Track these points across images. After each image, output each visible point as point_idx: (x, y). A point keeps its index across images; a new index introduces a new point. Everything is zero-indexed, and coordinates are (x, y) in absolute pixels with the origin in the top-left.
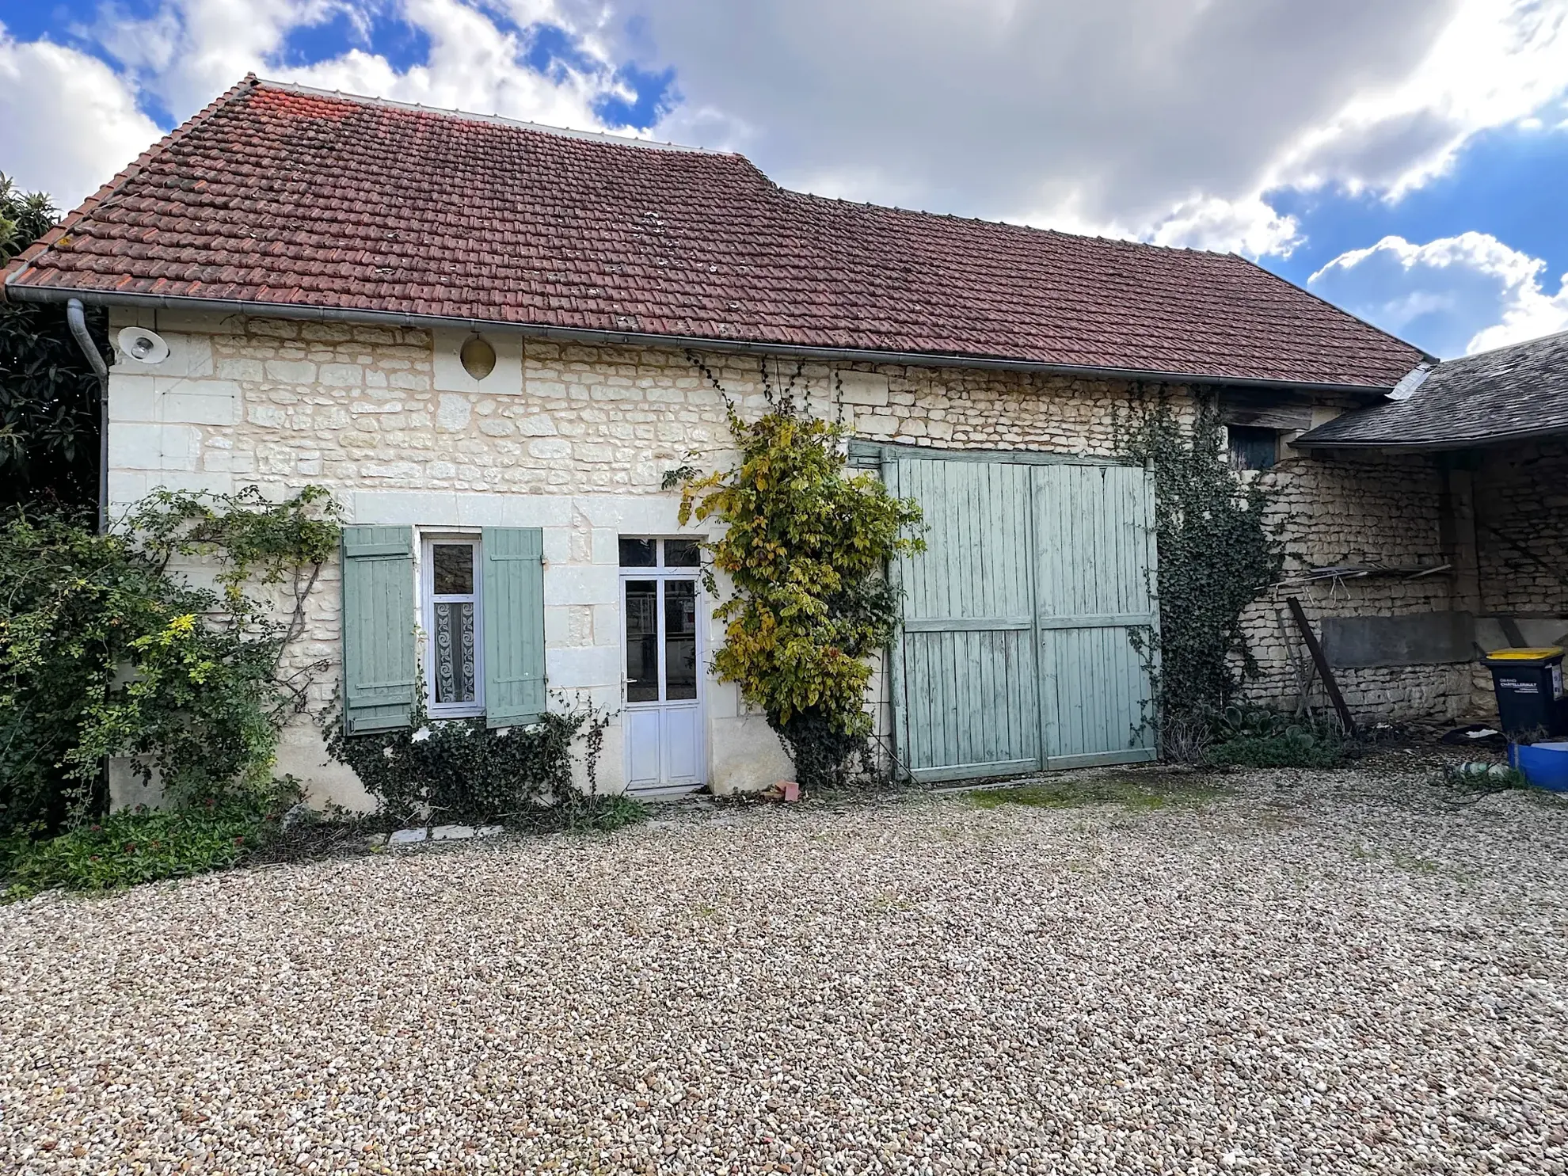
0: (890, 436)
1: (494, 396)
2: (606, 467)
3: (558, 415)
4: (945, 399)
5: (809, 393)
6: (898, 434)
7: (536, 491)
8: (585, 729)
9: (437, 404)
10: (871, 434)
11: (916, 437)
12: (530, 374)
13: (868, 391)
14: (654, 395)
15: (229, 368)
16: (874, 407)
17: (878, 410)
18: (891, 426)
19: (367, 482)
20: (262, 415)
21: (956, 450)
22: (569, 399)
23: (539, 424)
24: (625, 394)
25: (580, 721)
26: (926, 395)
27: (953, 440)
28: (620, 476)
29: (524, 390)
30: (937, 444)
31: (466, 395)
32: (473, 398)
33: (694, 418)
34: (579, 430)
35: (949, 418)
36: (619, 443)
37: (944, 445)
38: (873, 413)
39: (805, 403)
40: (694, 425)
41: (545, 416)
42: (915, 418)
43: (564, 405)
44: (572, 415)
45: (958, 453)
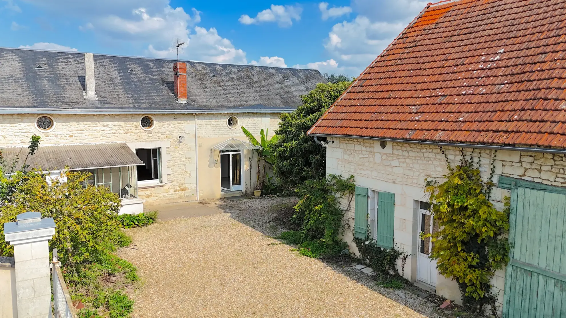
0: (520, 176)
1: (386, 154)
2: (411, 177)
3: (400, 160)
4: (552, 160)
5: (481, 156)
6: (524, 175)
7: (394, 182)
8: (402, 256)
9: (375, 156)
10: (510, 174)
11: (534, 178)
12: (394, 147)
13: (510, 155)
14: (426, 155)
15: (342, 146)
16: (512, 162)
17: (514, 164)
18: (521, 172)
19: (361, 175)
20: (346, 157)
21: (558, 186)
22: (403, 156)
23: (395, 163)
24: (417, 154)
25: (401, 254)
26: (541, 158)
27: (555, 181)
28: (415, 181)
29: (393, 152)
30: (544, 182)
31: (380, 153)
32: (382, 154)
33: (438, 163)
34: (405, 165)
35: (553, 170)
36: (415, 170)
37: (549, 183)
38: (512, 165)
39: (478, 160)
40: (438, 166)
41: (397, 160)
42: (533, 169)
43: (402, 157)
44: (403, 160)
45: (558, 188)
